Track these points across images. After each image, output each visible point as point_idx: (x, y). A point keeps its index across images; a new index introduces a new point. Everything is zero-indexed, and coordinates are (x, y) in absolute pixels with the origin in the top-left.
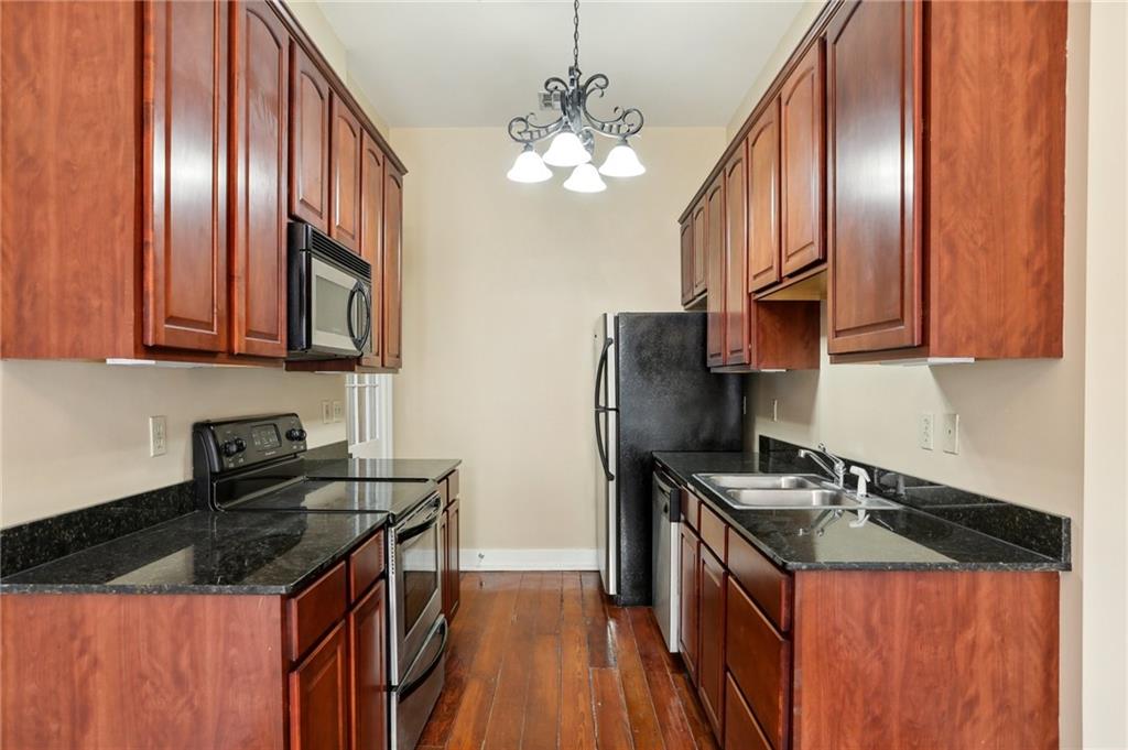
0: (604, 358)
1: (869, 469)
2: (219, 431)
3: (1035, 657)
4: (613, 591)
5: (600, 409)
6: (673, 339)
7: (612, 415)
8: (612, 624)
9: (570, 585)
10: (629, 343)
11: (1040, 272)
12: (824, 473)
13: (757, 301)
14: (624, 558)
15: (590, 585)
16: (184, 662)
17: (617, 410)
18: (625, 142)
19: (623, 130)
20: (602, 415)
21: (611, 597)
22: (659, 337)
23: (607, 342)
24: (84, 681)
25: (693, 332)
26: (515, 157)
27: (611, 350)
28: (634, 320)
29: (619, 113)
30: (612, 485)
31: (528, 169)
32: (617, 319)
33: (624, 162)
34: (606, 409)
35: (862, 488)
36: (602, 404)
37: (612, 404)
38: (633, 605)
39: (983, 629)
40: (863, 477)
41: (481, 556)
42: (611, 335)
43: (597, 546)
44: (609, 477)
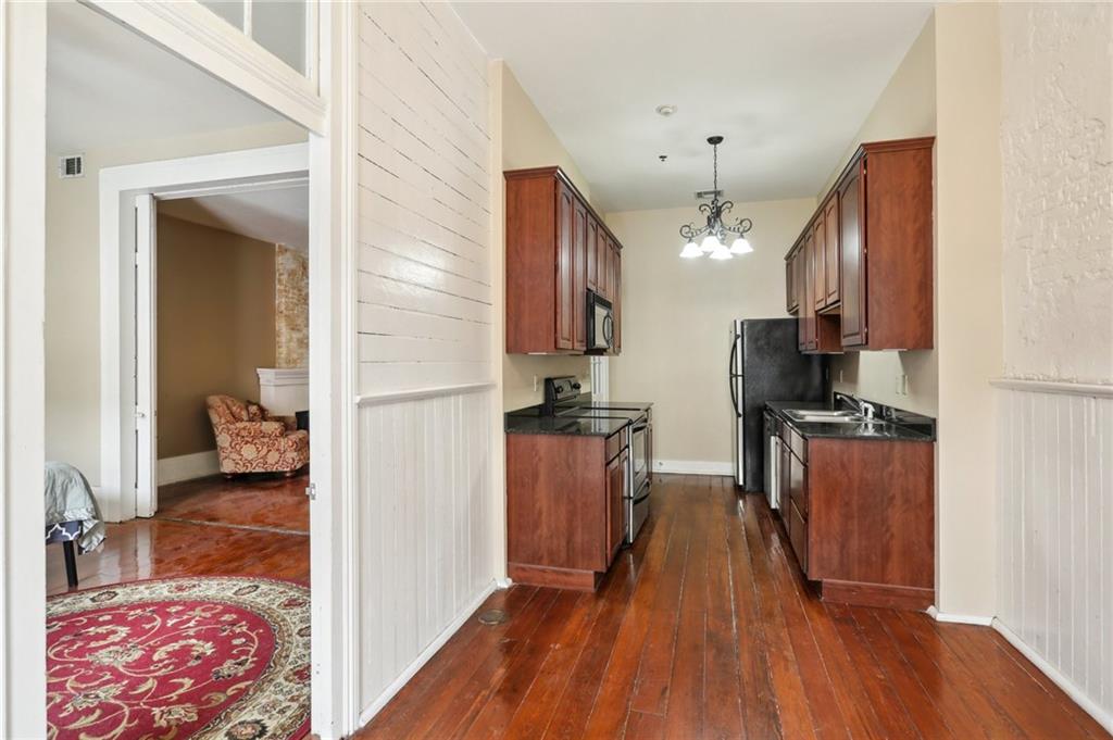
0: (735, 346)
1: (874, 404)
2: (555, 382)
3: (922, 479)
4: (741, 483)
5: (733, 376)
6: (778, 334)
7: (740, 379)
8: (741, 502)
9: (716, 483)
10: (749, 338)
11: (921, 313)
12: (855, 409)
13: (821, 315)
14: (749, 468)
15: (729, 483)
16: (571, 460)
17: (743, 376)
18: (742, 236)
19: (741, 230)
20: (734, 379)
21: (741, 486)
22: (768, 333)
23: (737, 337)
24: (537, 465)
25: (791, 329)
26: (684, 244)
27: (739, 341)
28: (753, 324)
29: (739, 221)
30: (741, 420)
31: (691, 251)
32: (742, 324)
33: (742, 246)
34: (736, 376)
35: (870, 415)
36: (734, 372)
37: (740, 373)
38: (753, 493)
39: (897, 466)
40: (871, 409)
41: (661, 464)
42: (739, 332)
43: (733, 461)
44: (739, 415)
